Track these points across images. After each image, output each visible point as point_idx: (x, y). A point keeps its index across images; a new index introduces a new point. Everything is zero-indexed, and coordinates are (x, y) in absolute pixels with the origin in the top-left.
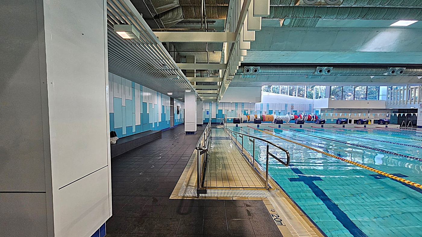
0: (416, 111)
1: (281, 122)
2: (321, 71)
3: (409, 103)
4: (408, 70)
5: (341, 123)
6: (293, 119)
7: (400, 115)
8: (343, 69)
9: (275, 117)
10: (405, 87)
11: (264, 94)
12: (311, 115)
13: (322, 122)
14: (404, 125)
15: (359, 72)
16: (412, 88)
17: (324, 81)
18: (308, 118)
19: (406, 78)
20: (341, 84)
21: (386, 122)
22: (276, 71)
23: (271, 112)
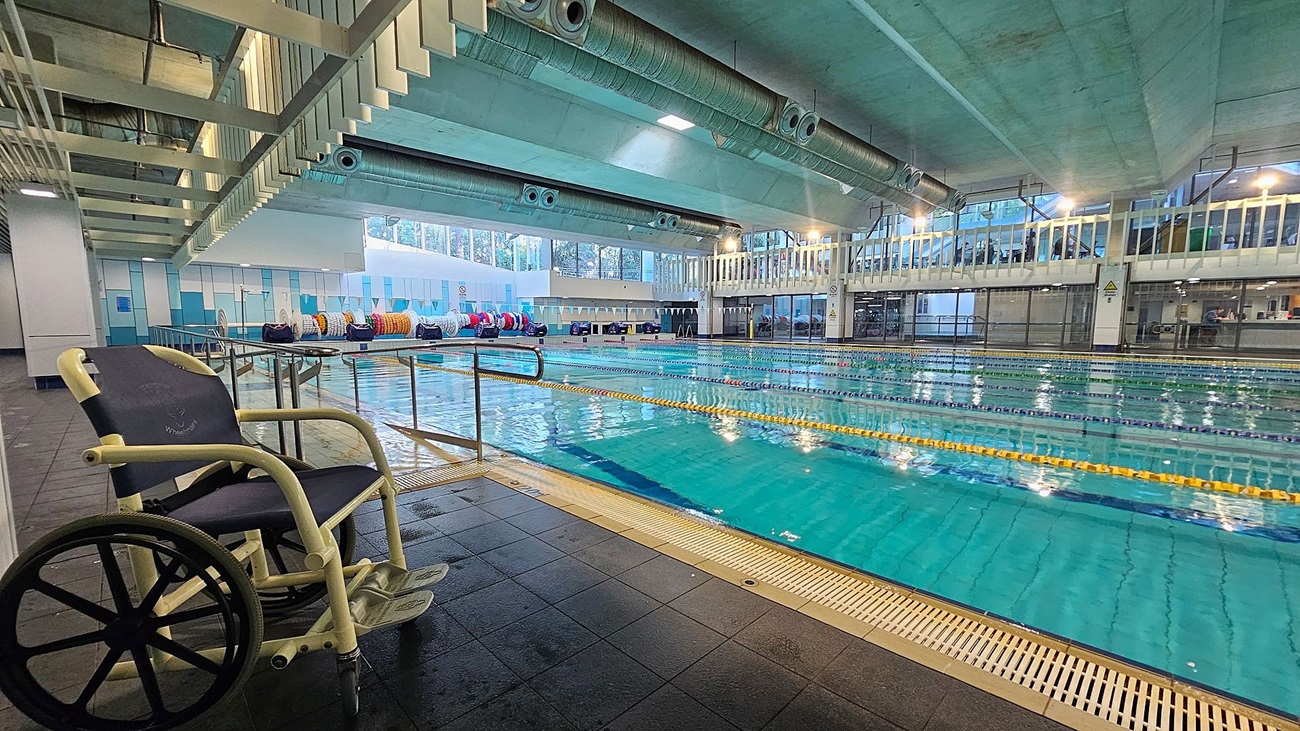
0: (695, 305)
1: (436, 333)
2: (533, 196)
3: (686, 289)
4: (684, 221)
5: (580, 332)
6: (467, 327)
7: (675, 311)
8: (578, 198)
9: (415, 319)
10: (680, 257)
11: (373, 245)
12: (512, 316)
13: (541, 332)
14: (681, 335)
15: (609, 211)
16: (689, 260)
17: (541, 223)
18: (507, 322)
19: (681, 239)
20: (574, 236)
21: (656, 328)
22: (417, 175)
23: (402, 304)
